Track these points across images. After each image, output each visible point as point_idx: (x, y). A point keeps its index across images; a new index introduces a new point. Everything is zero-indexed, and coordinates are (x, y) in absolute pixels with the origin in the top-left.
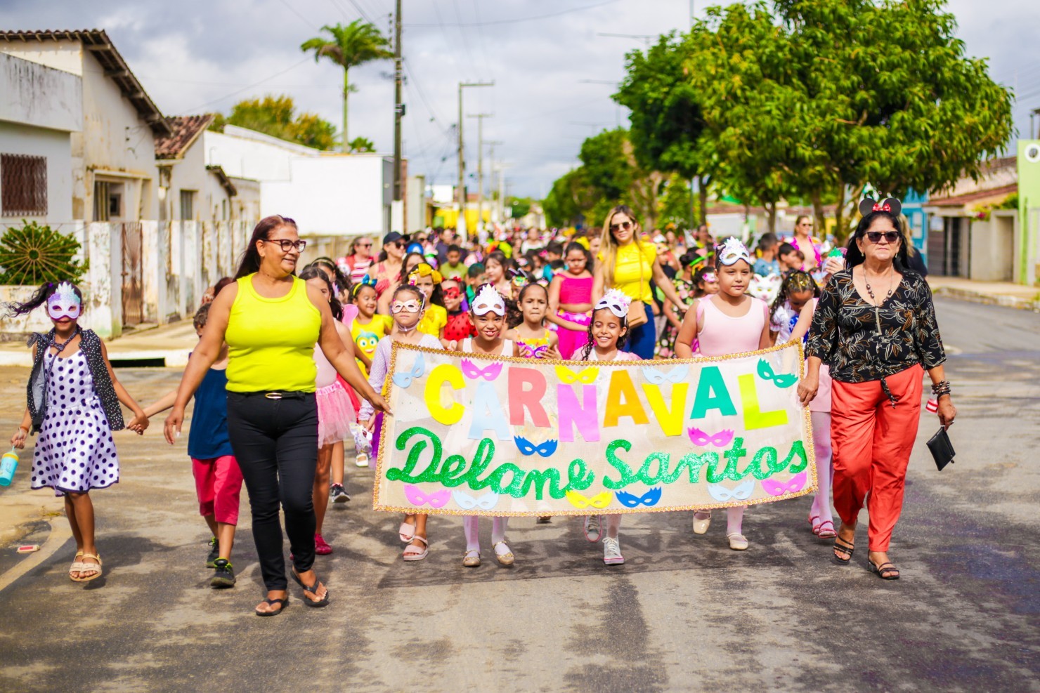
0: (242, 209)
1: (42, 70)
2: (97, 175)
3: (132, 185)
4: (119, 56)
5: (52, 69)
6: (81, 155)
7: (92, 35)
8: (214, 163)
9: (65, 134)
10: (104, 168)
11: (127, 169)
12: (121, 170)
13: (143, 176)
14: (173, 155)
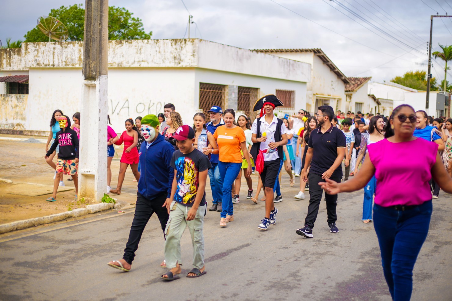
0: (384, 110)
1: (294, 62)
2: (317, 97)
3: (333, 100)
4: (327, 57)
5: (298, 61)
6: (311, 90)
7: (316, 50)
8: (372, 93)
9: (305, 83)
10: (321, 94)
11: (332, 95)
12: (329, 95)
13: (337, 97)
14: (352, 90)
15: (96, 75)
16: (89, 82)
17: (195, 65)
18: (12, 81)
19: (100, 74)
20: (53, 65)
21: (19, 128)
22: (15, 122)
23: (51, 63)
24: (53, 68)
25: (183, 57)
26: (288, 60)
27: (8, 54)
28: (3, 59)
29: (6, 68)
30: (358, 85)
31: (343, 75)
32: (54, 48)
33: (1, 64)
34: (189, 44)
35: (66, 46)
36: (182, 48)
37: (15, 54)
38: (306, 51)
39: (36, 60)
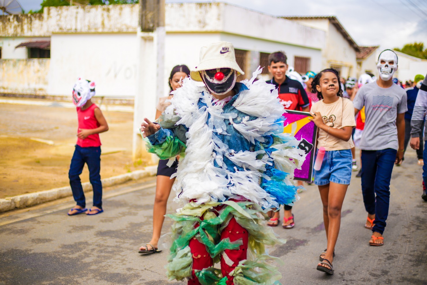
1: (311, 29)
2: (331, 64)
3: (345, 68)
5: (315, 29)
6: (326, 57)
10: (335, 61)
11: (344, 62)
12: (341, 62)
13: (349, 65)
14: (362, 58)
15: (153, 27)
16: (146, 34)
17: (220, 28)
18: (34, 46)
19: (158, 25)
20: (76, 29)
21: (41, 93)
22: (38, 86)
23: (74, 28)
24: (76, 33)
25: (207, 21)
26: (306, 26)
27: (29, 19)
28: (23, 24)
29: (27, 33)
30: (368, 53)
31: (355, 43)
32: (77, 13)
33: (22, 30)
34: (214, 7)
35: (88, 9)
36: (206, 12)
37: (35, 19)
38: (321, 18)
39: (58, 25)
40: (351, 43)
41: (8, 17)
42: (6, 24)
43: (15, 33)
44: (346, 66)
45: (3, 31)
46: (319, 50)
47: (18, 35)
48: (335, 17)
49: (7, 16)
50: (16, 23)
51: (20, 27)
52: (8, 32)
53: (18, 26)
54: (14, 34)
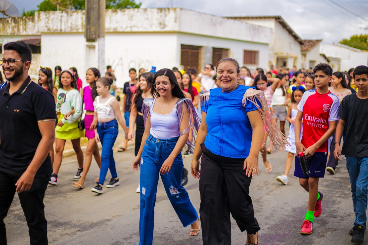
0: (333, 66)
1: (259, 27)
2: (277, 56)
3: (291, 59)
5: (262, 27)
6: (273, 50)
7: (277, 17)
8: (323, 53)
10: (280, 54)
11: (290, 54)
12: (287, 54)
13: (294, 56)
14: (307, 50)
15: (95, 37)
16: (90, 44)
17: (177, 29)
19: (99, 37)
20: (61, 30)
23: (59, 28)
24: (61, 33)
25: (167, 23)
26: (254, 25)
27: (24, 21)
28: (20, 25)
29: (23, 33)
30: (312, 46)
31: (299, 38)
32: (62, 16)
33: (19, 30)
34: (172, 12)
35: (71, 14)
36: (166, 15)
37: (29, 21)
38: (269, 18)
39: (46, 26)
40: (296, 37)
41: (7, 20)
42: (5, 25)
43: (13, 32)
44: (291, 57)
45: (3, 30)
46: (267, 44)
47: (15, 34)
48: (280, 17)
49: (6, 18)
50: (13, 24)
51: (17, 27)
52: (7, 31)
53: (16, 26)
54: (12, 34)
